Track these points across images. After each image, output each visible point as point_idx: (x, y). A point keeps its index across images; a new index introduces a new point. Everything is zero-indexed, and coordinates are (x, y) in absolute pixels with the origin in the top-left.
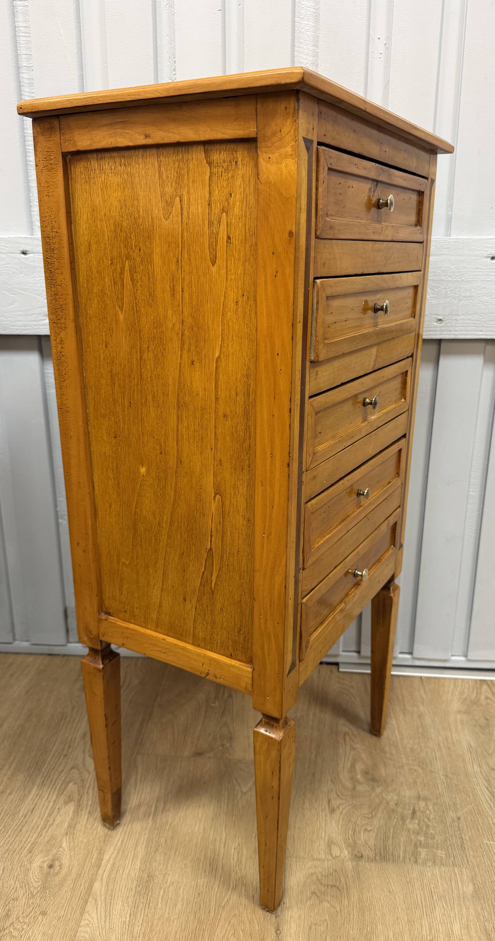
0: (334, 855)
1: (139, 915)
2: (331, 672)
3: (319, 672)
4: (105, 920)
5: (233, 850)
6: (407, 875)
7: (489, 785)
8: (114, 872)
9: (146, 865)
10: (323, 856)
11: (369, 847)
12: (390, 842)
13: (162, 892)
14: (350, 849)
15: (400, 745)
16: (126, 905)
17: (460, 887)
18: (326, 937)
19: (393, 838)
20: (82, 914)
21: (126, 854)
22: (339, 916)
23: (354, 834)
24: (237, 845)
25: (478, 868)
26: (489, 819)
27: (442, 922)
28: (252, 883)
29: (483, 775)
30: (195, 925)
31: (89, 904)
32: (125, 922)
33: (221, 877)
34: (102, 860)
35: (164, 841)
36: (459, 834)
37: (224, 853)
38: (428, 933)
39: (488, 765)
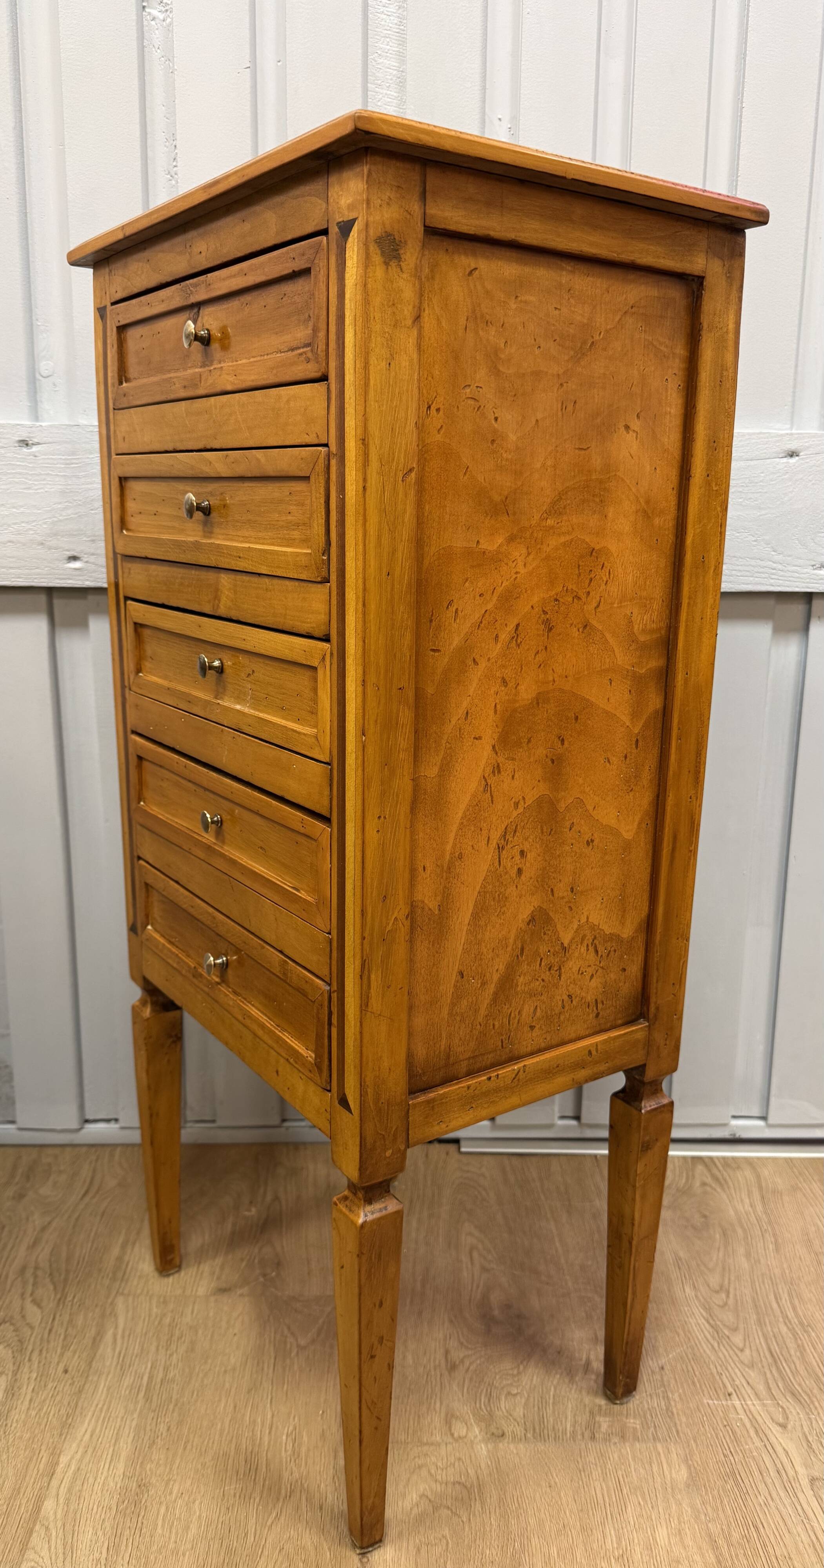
0: (456, 1435)
1: (123, 1548)
2: (447, 1154)
3: (427, 1156)
4: (64, 1559)
5: (284, 1437)
6: (579, 1460)
7: (710, 1315)
8: (79, 1483)
9: (135, 1469)
10: (438, 1438)
11: (515, 1420)
12: (550, 1411)
13: (163, 1510)
14: (483, 1424)
15: (563, 1261)
16: (100, 1533)
17: (667, 1472)
18: (445, 1563)
19: (554, 1403)
20: (23, 1550)
21: (99, 1453)
22: (467, 1529)
23: (489, 1401)
24: (291, 1428)
25: (695, 1441)
26: (712, 1366)
27: (637, 1526)
28: (319, 1486)
29: (700, 1301)
30: (222, 1558)
31: (35, 1535)
32: (99, 1560)
33: (265, 1480)
34: (57, 1463)
35: (166, 1428)
36: (663, 1392)
37: (269, 1443)
38: (615, 1546)
39: (708, 1286)
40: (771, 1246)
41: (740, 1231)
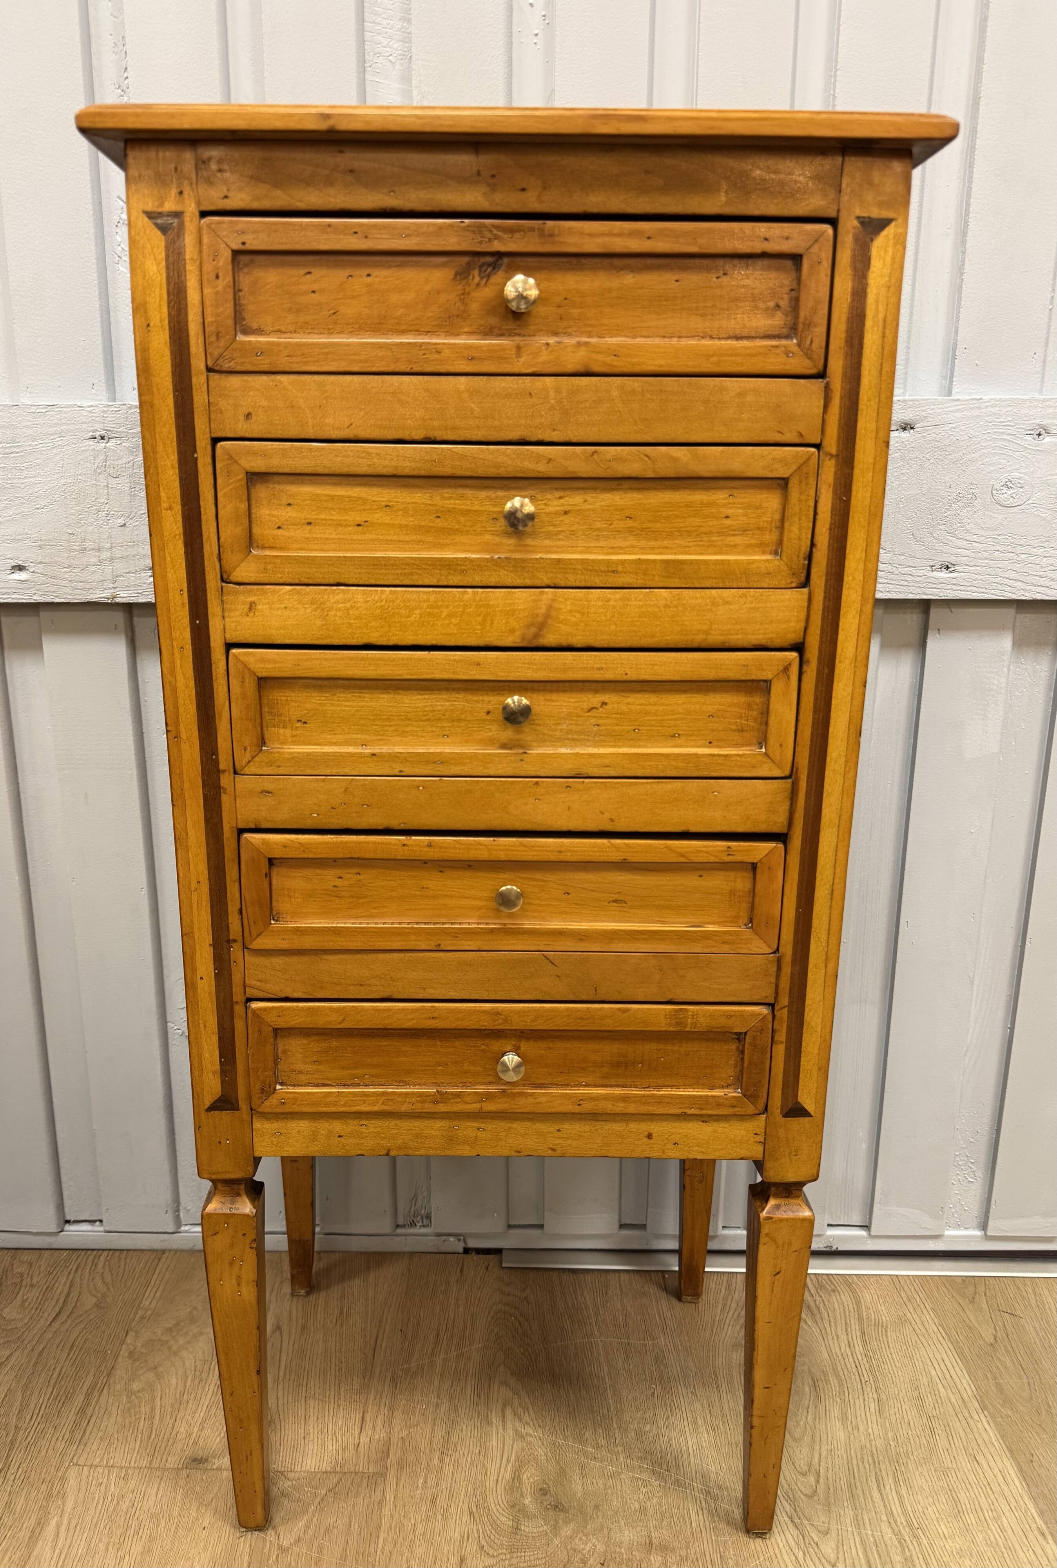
2: (486, 1265)
40: (872, 1406)
41: (834, 1382)
